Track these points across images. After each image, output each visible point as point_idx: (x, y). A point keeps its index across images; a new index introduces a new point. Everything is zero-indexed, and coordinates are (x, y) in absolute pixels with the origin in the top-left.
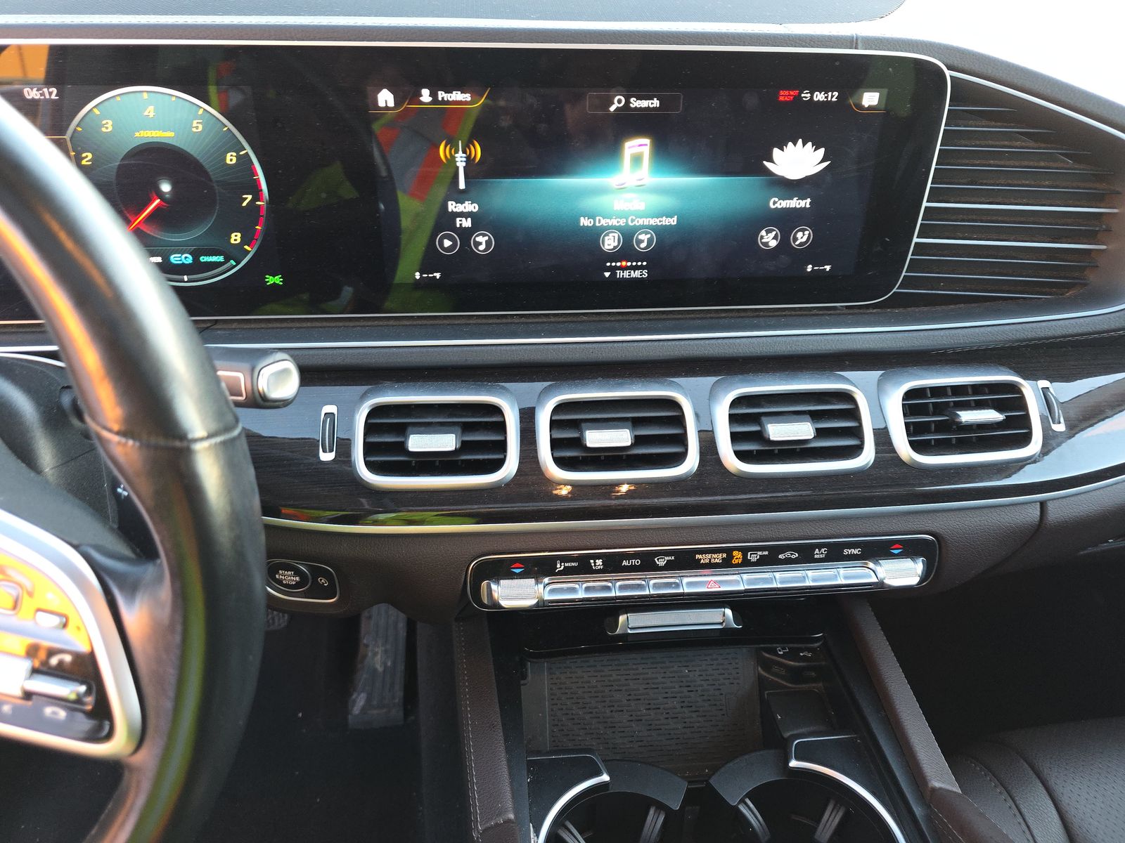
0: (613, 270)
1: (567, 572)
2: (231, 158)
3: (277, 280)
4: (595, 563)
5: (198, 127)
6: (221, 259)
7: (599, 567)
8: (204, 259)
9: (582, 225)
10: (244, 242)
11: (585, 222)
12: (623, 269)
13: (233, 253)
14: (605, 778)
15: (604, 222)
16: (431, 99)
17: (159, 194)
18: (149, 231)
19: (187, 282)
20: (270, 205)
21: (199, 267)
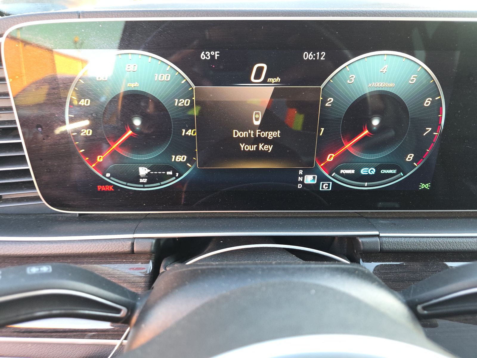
2: (428, 102)
3: (423, 186)
5: (413, 79)
6: (395, 171)
8: (383, 171)
10: (414, 160)
13: (404, 168)
17: (370, 126)
18: (353, 152)
19: (366, 187)
20: (442, 135)
21: (378, 177)
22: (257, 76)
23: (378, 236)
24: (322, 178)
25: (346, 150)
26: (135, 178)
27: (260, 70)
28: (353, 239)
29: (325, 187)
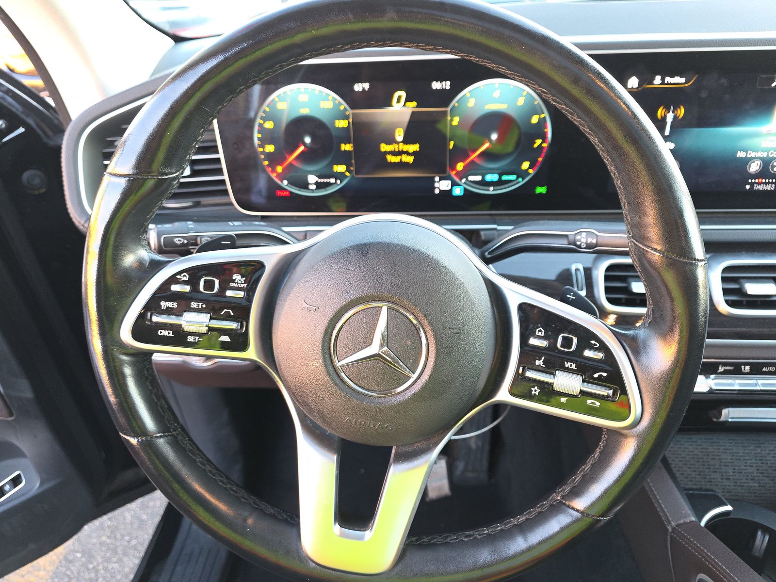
0: (752, 184)
1: (725, 372)
2: (535, 120)
4: (745, 368)
5: (521, 102)
6: (514, 177)
7: (747, 371)
8: (505, 178)
9: (738, 156)
10: (530, 167)
11: (741, 154)
12: (759, 184)
13: (521, 174)
14: (729, 508)
15: (753, 155)
16: (661, 82)
17: (490, 140)
18: (479, 162)
19: (491, 191)
20: (551, 145)
21: (500, 183)
22: (398, 101)
23: (495, 229)
24: (454, 184)
25: (472, 161)
26: (305, 185)
27: (399, 98)
28: (477, 231)
29: (458, 191)
